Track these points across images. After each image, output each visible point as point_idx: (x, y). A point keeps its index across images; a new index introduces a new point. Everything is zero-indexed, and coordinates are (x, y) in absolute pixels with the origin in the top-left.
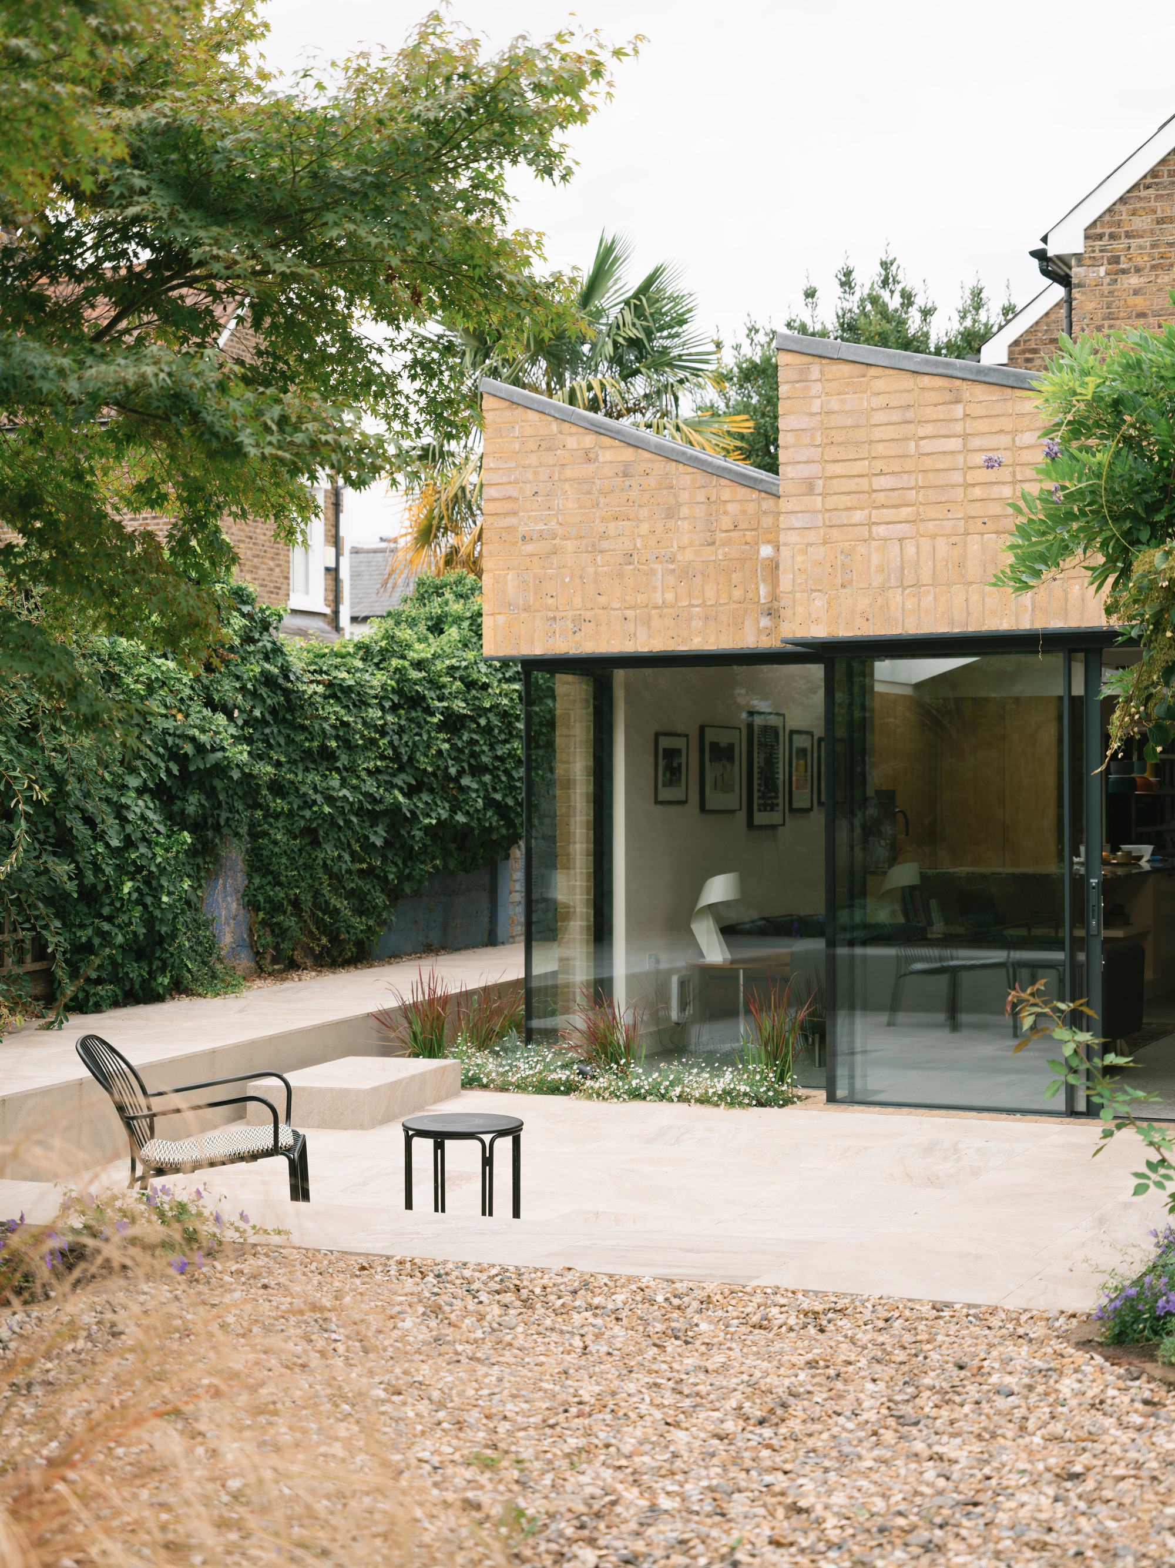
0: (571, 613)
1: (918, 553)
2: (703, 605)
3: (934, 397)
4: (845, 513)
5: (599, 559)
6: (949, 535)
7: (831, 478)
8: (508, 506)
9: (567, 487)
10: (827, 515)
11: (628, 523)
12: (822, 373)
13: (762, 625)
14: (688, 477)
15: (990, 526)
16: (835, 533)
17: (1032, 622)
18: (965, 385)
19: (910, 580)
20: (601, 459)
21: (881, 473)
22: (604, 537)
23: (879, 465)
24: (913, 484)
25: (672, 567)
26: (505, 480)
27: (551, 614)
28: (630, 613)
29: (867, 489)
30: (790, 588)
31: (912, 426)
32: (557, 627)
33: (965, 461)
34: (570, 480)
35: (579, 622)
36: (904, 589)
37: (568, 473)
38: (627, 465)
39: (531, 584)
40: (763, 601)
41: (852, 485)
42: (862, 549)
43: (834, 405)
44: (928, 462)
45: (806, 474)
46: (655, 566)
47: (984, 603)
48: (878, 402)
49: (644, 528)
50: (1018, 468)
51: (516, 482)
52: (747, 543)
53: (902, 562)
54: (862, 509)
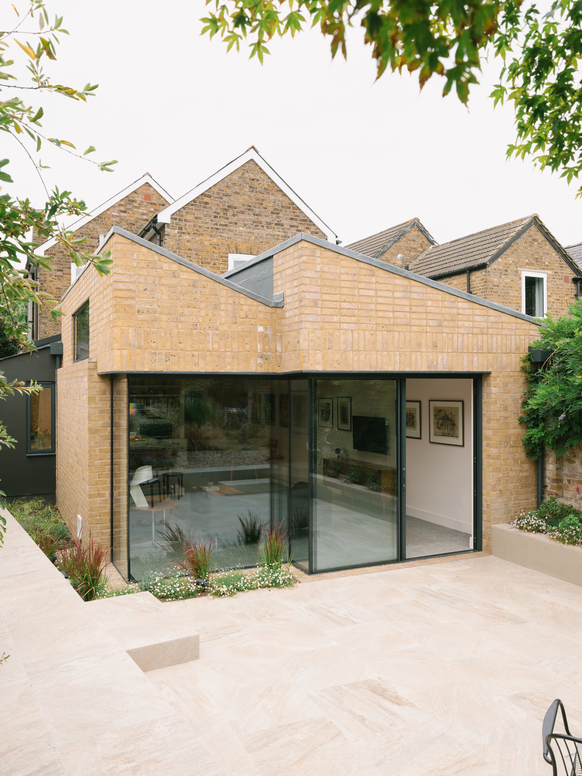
0: (164, 351)
1: (358, 337)
2: (232, 351)
3: (364, 272)
4: (330, 317)
5: (180, 326)
6: (370, 331)
7: (324, 301)
8: (130, 294)
9: (163, 288)
10: (323, 317)
11: (195, 309)
12: (321, 254)
13: (258, 362)
14: (225, 291)
15: (385, 328)
16: (326, 325)
17: (399, 369)
18: (376, 269)
19: (355, 348)
20: (181, 277)
21: (344, 301)
22: (182, 314)
23: (344, 298)
24: (356, 307)
25: (217, 332)
26: (128, 280)
27: (153, 351)
28: (195, 353)
29: (339, 307)
30: (307, 348)
31: (356, 283)
32: (157, 358)
33: (376, 301)
34: (164, 285)
35: (168, 357)
36: (353, 352)
37: (164, 281)
38: (195, 281)
39: (143, 335)
40: (259, 351)
41: (332, 305)
42: (337, 333)
43: (326, 269)
44: (362, 299)
45: (314, 298)
46: (209, 331)
47: (383, 360)
48: (343, 270)
49: (203, 313)
50: (395, 306)
51: (134, 282)
52: (252, 325)
53: (353, 340)
54: (337, 316)
